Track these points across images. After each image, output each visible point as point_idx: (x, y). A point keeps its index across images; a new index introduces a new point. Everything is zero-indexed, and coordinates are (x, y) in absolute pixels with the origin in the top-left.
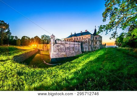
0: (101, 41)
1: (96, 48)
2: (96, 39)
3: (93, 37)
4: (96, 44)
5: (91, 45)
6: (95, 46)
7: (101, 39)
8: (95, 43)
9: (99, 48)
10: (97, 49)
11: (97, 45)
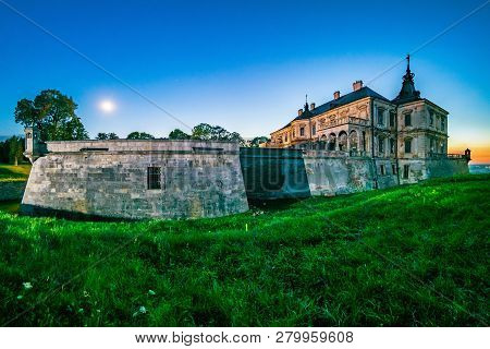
0: (437, 137)
1: (406, 176)
2: (408, 122)
3: (386, 114)
4: (408, 150)
5: (372, 160)
6: (402, 163)
7: (437, 122)
8: (401, 149)
9: (424, 176)
10: (412, 180)
11: (416, 157)
